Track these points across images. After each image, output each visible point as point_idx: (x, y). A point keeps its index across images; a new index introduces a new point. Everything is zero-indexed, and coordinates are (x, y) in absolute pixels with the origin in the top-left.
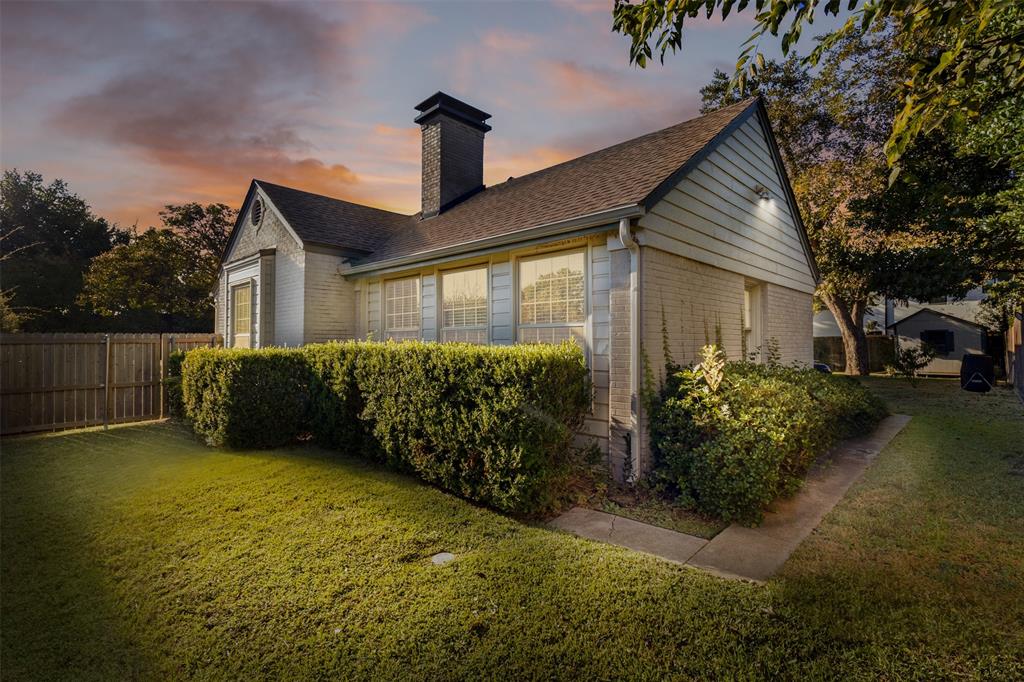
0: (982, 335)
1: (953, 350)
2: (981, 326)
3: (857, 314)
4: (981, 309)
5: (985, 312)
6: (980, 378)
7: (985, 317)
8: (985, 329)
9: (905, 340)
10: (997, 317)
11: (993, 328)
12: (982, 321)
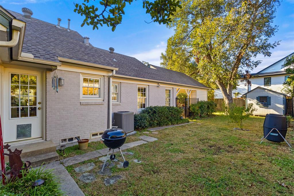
0: (283, 98)
1: (270, 105)
2: (283, 94)
3: (229, 89)
4: (284, 87)
5: (286, 89)
6: (277, 132)
7: (285, 91)
8: (285, 95)
9: (250, 100)
10: (290, 91)
11: (288, 95)
12: (284, 92)
